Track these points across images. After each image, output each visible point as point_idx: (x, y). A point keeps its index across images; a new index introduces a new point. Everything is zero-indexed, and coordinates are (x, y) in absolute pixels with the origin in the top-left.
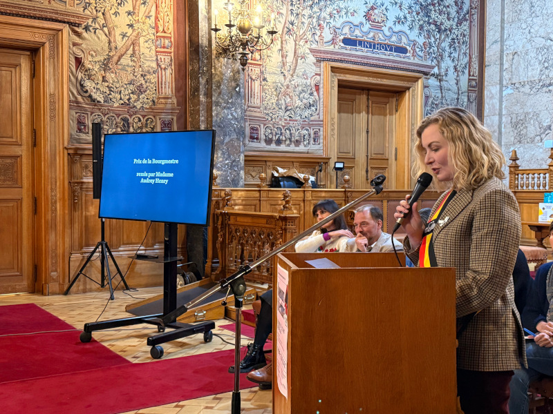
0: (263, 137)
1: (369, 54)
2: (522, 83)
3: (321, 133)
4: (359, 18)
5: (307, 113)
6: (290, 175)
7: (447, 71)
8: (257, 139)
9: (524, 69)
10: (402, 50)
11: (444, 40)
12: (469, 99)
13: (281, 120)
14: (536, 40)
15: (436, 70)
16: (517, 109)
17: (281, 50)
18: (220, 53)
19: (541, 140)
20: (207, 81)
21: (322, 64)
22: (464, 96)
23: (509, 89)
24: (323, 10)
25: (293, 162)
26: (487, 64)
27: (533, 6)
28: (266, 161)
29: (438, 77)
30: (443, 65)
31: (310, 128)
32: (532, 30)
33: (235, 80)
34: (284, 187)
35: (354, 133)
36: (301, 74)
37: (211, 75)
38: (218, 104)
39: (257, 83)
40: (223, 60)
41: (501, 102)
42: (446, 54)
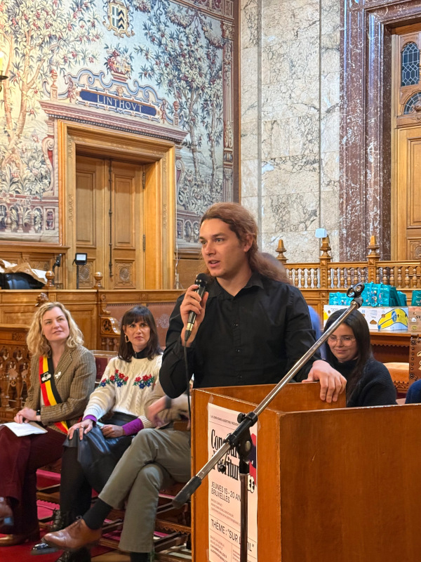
1: (112, 114)
2: (284, 159)
3: (57, 214)
4: (99, 66)
5: (37, 187)
6: (21, 270)
7: (200, 140)
9: (285, 141)
10: (149, 110)
11: (196, 101)
12: (224, 176)
13: (5, 195)
14: (298, 107)
15: (188, 138)
16: (277, 189)
17: (4, 101)
19: (306, 227)
21: (56, 123)
22: (219, 171)
23: (268, 165)
24: (56, 52)
25: (21, 253)
26: (242, 133)
27: (293, 66)
29: (190, 146)
30: (196, 132)
31: (42, 207)
32: (292, 95)
34: (13, 288)
35: (94, 216)
36: (30, 134)
41: (260, 180)
42: (199, 119)
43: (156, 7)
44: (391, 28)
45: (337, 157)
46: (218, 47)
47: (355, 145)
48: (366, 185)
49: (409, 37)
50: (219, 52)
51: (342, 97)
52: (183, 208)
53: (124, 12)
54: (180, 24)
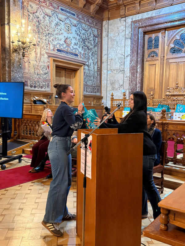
0: (29, 85)
1: (66, 56)
2: (114, 70)
3: (50, 84)
4: (62, 42)
5: (45, 76)
6: (40, 99)
7: (91, 64)
8: (27, 85)
9: (115, 65)
10: (76, 55)
11: (90, 53)
12: (97, 74)
13: (36, 78)
14: (118, 55)
15: (87, 63)
16: (112, 78)
17: (35, 52)
18: (14, 51)
19: (120, 89)
20: (9, 62)
21: (50, 58)
23: (110, 71)
24: (50, 38)
25: (40, 95)
26: (103, 62)
27: (117, 43)
28: (30, 94)
29: (88, 65)
30: (89, 62)
31: (46, 82)
32: (117, 51)
33: (19, 62)
34: (38, 104)
36: (43, 61)
37: (10, 60)
38: (13, 71)
39: (27, 64)
40: (15, 54)
41: (107, 76)
42: (90, 58)
43: (79, 25)
44: (145, 33)
45: (129, 69)
46: (96, 37)
47: (134, 66)
48: (137, 78)
49: (150, 35)
50: (97, 39)
51: (131, 52)
52: (85, 83)
53: (70, 26)
54: (85, 30)
